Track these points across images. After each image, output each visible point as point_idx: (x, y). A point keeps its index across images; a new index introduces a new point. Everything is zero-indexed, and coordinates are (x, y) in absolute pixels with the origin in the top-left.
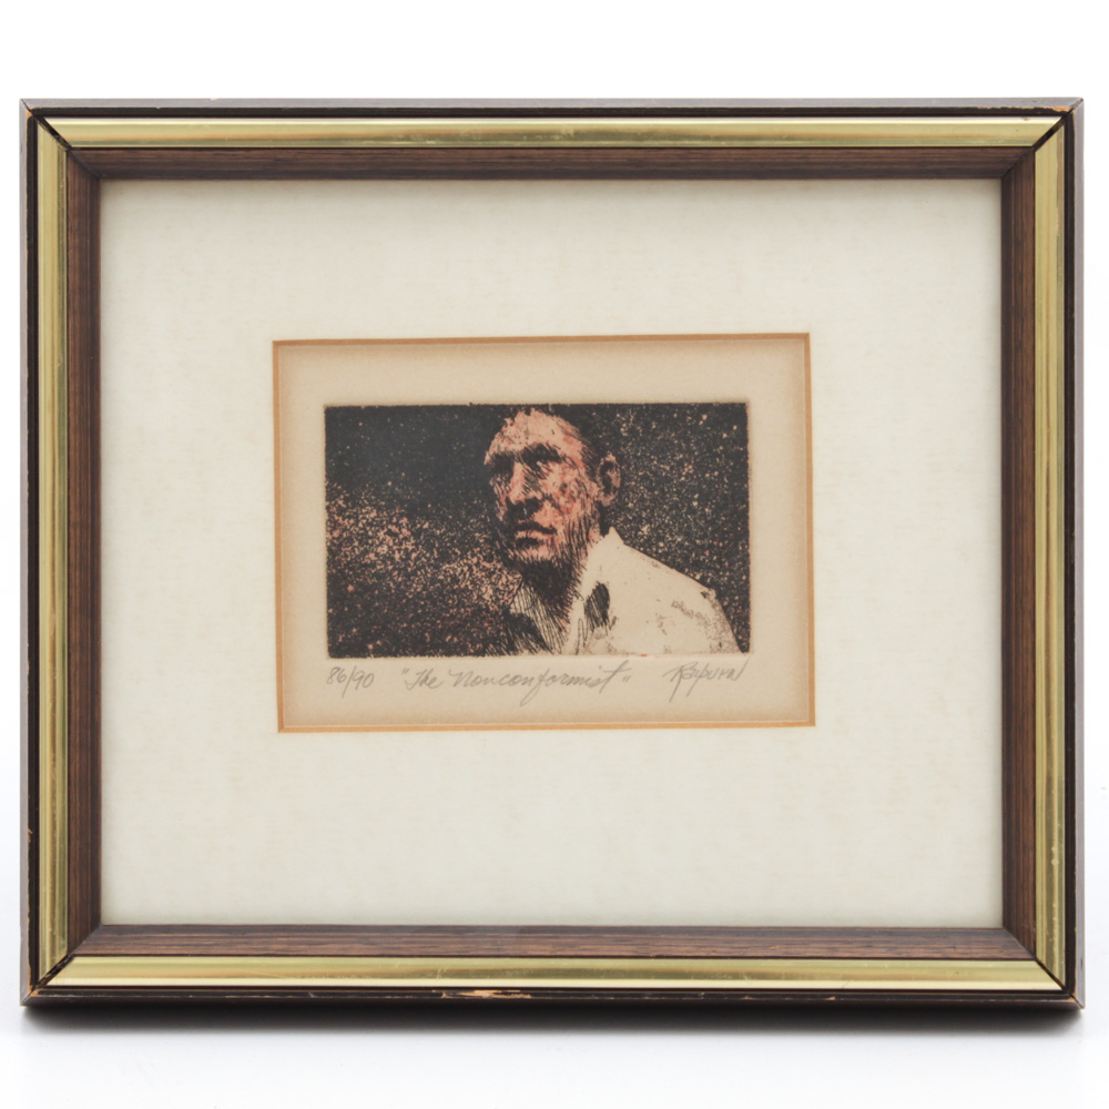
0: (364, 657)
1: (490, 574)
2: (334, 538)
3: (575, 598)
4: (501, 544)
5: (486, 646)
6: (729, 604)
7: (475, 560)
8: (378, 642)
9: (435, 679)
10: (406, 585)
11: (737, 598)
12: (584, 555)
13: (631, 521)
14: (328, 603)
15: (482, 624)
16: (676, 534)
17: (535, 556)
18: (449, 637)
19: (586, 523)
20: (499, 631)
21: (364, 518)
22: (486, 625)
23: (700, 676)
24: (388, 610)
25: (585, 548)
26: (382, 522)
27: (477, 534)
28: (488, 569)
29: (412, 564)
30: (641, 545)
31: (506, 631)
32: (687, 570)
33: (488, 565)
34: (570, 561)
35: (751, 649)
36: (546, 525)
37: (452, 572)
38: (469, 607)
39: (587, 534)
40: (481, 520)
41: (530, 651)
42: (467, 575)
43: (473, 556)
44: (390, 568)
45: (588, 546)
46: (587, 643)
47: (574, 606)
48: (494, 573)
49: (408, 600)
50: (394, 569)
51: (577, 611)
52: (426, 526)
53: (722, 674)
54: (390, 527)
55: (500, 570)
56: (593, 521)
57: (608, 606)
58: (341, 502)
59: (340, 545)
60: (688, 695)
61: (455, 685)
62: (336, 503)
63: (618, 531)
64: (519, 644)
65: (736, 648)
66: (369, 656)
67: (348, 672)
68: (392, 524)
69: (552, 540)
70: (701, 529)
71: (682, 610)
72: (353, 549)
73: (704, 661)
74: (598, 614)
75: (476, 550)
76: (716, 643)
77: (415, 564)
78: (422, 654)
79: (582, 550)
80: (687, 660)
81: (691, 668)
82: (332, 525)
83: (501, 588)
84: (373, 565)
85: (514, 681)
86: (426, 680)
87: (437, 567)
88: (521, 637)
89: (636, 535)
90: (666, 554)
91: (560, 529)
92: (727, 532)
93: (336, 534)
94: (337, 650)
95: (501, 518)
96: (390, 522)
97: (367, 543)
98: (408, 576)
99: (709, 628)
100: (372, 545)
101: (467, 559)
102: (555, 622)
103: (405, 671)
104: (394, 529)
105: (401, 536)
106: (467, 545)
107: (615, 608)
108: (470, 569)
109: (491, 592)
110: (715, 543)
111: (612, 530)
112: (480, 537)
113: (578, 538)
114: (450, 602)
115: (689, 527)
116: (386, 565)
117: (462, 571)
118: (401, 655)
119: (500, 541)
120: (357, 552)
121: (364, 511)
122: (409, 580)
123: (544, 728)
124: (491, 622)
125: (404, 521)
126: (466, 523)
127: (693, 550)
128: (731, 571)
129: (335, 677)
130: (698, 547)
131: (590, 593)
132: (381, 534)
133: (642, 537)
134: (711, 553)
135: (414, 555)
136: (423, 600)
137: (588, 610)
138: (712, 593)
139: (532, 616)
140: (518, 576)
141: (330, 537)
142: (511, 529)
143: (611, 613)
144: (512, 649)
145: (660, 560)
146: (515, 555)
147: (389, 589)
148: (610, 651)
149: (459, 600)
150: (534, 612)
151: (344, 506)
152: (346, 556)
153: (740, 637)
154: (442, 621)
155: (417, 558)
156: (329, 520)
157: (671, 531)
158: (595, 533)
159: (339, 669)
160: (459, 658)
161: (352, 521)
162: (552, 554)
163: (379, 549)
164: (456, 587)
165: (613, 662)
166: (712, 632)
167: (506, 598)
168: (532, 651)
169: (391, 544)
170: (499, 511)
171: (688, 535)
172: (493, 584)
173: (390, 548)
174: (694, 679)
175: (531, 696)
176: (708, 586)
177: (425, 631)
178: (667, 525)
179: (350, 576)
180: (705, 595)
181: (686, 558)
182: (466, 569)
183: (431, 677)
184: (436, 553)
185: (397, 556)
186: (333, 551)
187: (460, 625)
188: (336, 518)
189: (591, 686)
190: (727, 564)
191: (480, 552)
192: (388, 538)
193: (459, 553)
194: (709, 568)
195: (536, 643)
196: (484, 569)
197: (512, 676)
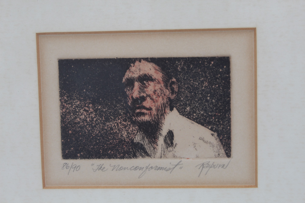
0: (76, 159)
1: (125, 127)
2: (63, 112)
3: (160, 136)
4: (130, 115)
5: (124, 155)
6: (223, 138)
7: (119, 121)
8: (82, 153)
9: (104, 168)
10: (92, 131)
11: (226, 136)
12: (163, 119)
13: (182, 105)
14: (62, 138)
15: (123, 146)
16: (201, 110)
17: (143, 119)
18: (110, 151)
19: (165, 106)
20: (130, 149)
21: (75, 104)
22: (124, 147)
23: (211, 167)
24: (85, 140)
25: (164, 116)
26: (82, 106)
27: (120, 111)
28: (124, 125)
29: (94, 123)
30: (187, 115)
31: (133, 150)
32: (205, 125)
33: (124, 123)
34: (158, 121)
35: (231, 156)
36: (148, 107)
37: (110, 126)
38: (117, 139)
39: (165, 110)
40: (122, 105)
41: (142, 157)
42: (116, 127)
43: (119, 119)
44: (86, 124)
45: (165, 115)
46: (165, 154)
47: (159, 139)
48: (127, 126)
49: (93, 137)
50: (87, 125)
51: (161, 141)
52: (99, 107)
53: (220, 166)
54: (85, 108)
55: (130, 125)
56: (167, 105)
57: (173, 139)
58: (65, 98)
59: (66, 115)
60: (206, 174)
61: (112, 170)
62: (64, 98)
63: (177, 109)
64: (138, 154)
65: (225, 156)
66: (78, 158)
67: (70, 165)
68: (86, 107)
69: (151, 113)
70: (211, 108)
71: (203, 141)
72: (71, 116)
73: (212, 161)
74: (169, 142)
75: (120, 117)
76: (217, 154)
77: (95, 123)
78: (99, 158)
79: (163, 117)
80: (205, 161)
81: (207, 164)
82: (62, 107)
83: (130, 132)
84: (79, 123)
85: (136, 168)
86: (101, 168)
87: (104, 124)
88: (138, 151)
89: (184, 111)
90: (197, 119)
91: (154, 108)
92: (222, 110)
93: (64, 110)
94: (65, 156)
95: (130, 104)
96: (85, 106)
97: (76, 114)
98: (93, 127)
99: (215, 148)
100: (78, 115)
101: (116, 121)
102: (152, 145)
103: (93, 165)
104: (87, 109)
105: (90, 112)
106: (116, 115)
107: (176, 140)
108: (118, 125)
109: (126, 134)
110: (217, 114)
111: (175, 109)
112: (121, 112)
113: (161, 112)
114: (110, 138)
115: (206, 107)
116: (84, 123)
117: (114, 125)
118: (91, 158)
119: (129, 113)
120: (72, 118)
121: (75, 101)
122: (93, 129)
123: (148, 187)
124: (126, 146)
125: (91, 105)
126: (116, 106)
127: (207, 117)
128: (223, 125)
129: (65, 167)
130: (210, 115)
131: (166, 134)
132: (82, 111)
133: (187, 111)
134: (215, 118)
135: (95, 119)
136: (99, 137)
137: (165, 141)
138: (216, 134)
139: (143, 143)
140: (137, 127)
141: (62, 112)
142: (134, 109)
143: (175, 142)
144: (135, 156)
145: (194, 121)
146: (136, 119)
147: (85, 132)
148: (174, 157)
149: (113, 137)
150: (144, 142)
151: (67, 99)
152: (68, 119)
153: (227, 152)
154: (107, 145)
155: (96, 120)
156: (61, 105)
157: (199, 109)
158: (168, 110)
159: (67, 164)
160: (114, 159)
161: (70, 105)
162: (151, 118)
163: (81, 117)
164: (112, 132)
165: (175, 161)
166: (216, 149)
167: (132, 136)
168: (143, 157)
169: (86, 115)
170: (129, 101)
171: (205, 111)
172: (127, 130)
173: (85, 116)
174: (208, 168)
175: (143, 174)
176: (214, 131)
177: (100, 149)
178: (197, 107)
179: (70, 127)
180: (212, 135)
181: (205, 120)
182: (116, 124)
183: (103, 167)
184: (104, 118)
185: (88, 119)
186: (63, 118)
187: (114, 147)
188: (64, 104)
189: (167, 170)
190: (221, 122)
191: (121, 118)
192: (85, 112)
193: (113, 118)
194: (214, 124)
195: (145, 153)
196: (123, 125)
197: (135, 167)
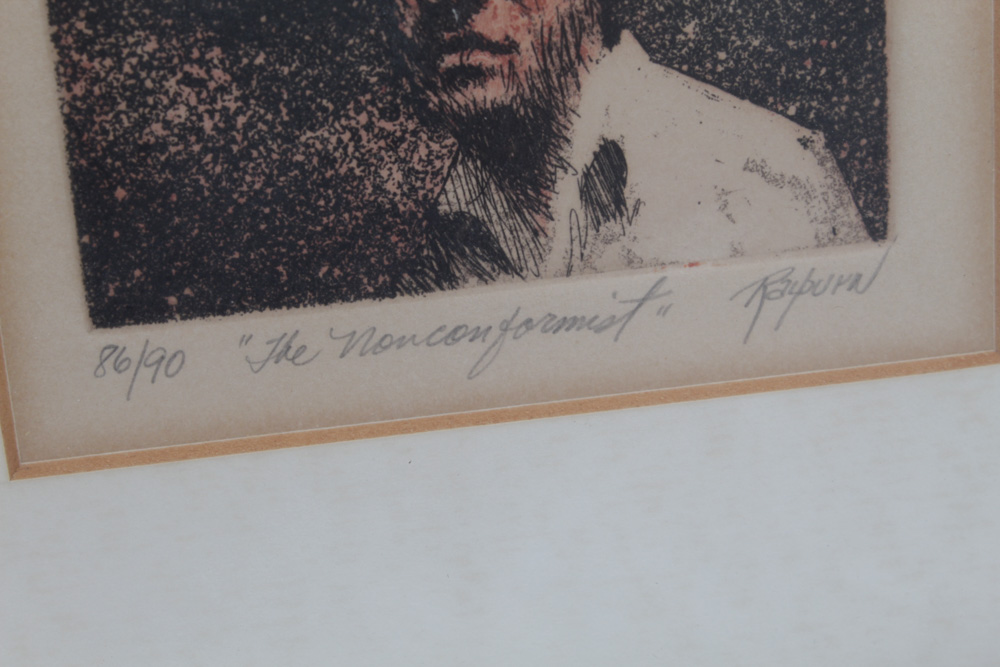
0: (163, 320)
1: (394, 143)
2: (75, 98)
3: (560, 172)
4: (413, 84)
5: (396, 278)
6: (851, 155)
7: (363, 118)
8: (187, 291)
9: (304, 348)
10: (231, 180)
11: (864, 142)
12: (573, 88)
13: (662, 16)
14: (79, 224)
15: (387, 238)
16: (750, 32)
17: (479, 99)
18: (324, 269)
19: (575, 25)
20: (421, 247)
21: (133, 54)
22: (394, 239)
23: (800, 293)
24: (201, 229)
25: (576, 75)
26: (169, 59)
27: (363, 68)
28: (389, 134)
29: (239, 138)
30: (684, 60)
31: (436, 250)
32: (771, 100)
33: (389, 126)
34: (548, 103)
35: (890, 233)
36: (497, 37)
37: (319, 146)
38: (358, 208)
39: (578, 45)
40: (371, 38)
41: (480, 277)
42: (350, 149)
43: (359, 110)
44: (196, 148)
45: (581, 69)
46: (586, 252)
47: (560, 186)
48: (402, 139)
49: (239, 207)
50: (205, 150)
51: (566, 195)
52: (260, 60)
53: (839, 284)
54: (187, 68)
55: (414, 133)
56: (588, 21)
57: (624, 182)
58: (81, 25)
59: (91, 111)
60: (777, 328)
61: (342, 356)
62: (72, 26)
63: (638, 37)
64: (460, 269)
65: (863, 233)
66: (172, 317)
67: (133, 353)
68: (191, 62)
69: (511, 64)
70: (797, 18)
71: (764, 175)
72: (117, 116)
73: (802, 264)
74: (605, 198)
75: (365, 98)
76: (826, 229)
77: (245, 137)
78: (275, 304)
79: (570, 79)
80: (772, 266)
81: (782, 280)
82: (68, 71)
83: (419, 168)
84: (162, 146)
85: (453, 336)
86: (286, 351)
87: (290, 139)
88: (463, 254)
89: (673, 41)
90: (731, 73)
91: (525, 42)
92: (845, 20)
93: (79, 89)
94: (106, 312)
95: (408, 32)
96: (186, 58)
97: (145, 105)
98: (233, 161)
99: (815, 202)
100: (154, 107)
101: (348, 118)
102: (525, 220)
103: (246, 340)
104: (196, 71)
105: (212, 85)
106: (345, 90)
107: (638, 182)
108: (356, 137)
109: (398, 176)
110: (824, 42)
111: (626, 36)
112: (369, 74)
113: (560, 55)
114: (322, 203)
115: (774, 17)
116: (187, 145)
117: (340, 141)
118: (233, 311)
119: (410, 76)
120: (126, 124)
121: (131, 40)
122: (237, 169)
123: (515, 416)
124: (402, 233)
125: (216, 53)
126: (339, 47)
127: (783, 59)
128: (853, 92)
129: (109, 364)
130: (793, 52)
131: (588, 159)
132: (171, 84)
133: (685, 44)
134: (815, 63)
135: (241, 120)
136: (267, 204)
137: (586, 192)
138: (819, 139)
139: (481, 213)
140: (449, 141)
141: (68, 96)
142: (428, 54)
143: (630, 195)
144: (446, 279)
145: (718, 85)
146: (442, 102)
147: (199, 190)
148: (630, 262)
149: (338, 197)
150: (485, 207)
151: (90, 32)
152: (105, 132)
153: (871, 214)
154: (309, 239)
155: (249, 126)
156: (61, 62)
157: (740, 28)
158: (592, 46)
159: (116, 348)
160: (347, 305)
161: (108, 62)
162: (513, 93)
163: (171, 114)
164: (329, 173)
165: (638, 282)
166: (819, 209)
167: (429, 186)
168: (483, 277)
169: (193, 101)
170: (402, 16)
171: (772, 32)
172: (403, 161)
173: (191, 109)
174: (788, 298)
175: (487, 359)
176: (811, 126)
177: (276, 263)
178: (732, 17)
179: (118, 170)
180: (805, 143)
181: (769, 78)
182: (346, 137)
183: (295, 346)
184: (284, 111)
185: (208, 124)
186: (78, 126)
187: (343, 246)
188: (76, 57)
189: (599, 330)
190: (845, 81)
191: (372, 102)
192: (187, 90)
193: (331, 107)
194: (813, 92)
195: (493, 260)
196: (383, 135)
197: (450, 329)
